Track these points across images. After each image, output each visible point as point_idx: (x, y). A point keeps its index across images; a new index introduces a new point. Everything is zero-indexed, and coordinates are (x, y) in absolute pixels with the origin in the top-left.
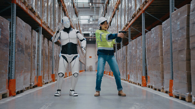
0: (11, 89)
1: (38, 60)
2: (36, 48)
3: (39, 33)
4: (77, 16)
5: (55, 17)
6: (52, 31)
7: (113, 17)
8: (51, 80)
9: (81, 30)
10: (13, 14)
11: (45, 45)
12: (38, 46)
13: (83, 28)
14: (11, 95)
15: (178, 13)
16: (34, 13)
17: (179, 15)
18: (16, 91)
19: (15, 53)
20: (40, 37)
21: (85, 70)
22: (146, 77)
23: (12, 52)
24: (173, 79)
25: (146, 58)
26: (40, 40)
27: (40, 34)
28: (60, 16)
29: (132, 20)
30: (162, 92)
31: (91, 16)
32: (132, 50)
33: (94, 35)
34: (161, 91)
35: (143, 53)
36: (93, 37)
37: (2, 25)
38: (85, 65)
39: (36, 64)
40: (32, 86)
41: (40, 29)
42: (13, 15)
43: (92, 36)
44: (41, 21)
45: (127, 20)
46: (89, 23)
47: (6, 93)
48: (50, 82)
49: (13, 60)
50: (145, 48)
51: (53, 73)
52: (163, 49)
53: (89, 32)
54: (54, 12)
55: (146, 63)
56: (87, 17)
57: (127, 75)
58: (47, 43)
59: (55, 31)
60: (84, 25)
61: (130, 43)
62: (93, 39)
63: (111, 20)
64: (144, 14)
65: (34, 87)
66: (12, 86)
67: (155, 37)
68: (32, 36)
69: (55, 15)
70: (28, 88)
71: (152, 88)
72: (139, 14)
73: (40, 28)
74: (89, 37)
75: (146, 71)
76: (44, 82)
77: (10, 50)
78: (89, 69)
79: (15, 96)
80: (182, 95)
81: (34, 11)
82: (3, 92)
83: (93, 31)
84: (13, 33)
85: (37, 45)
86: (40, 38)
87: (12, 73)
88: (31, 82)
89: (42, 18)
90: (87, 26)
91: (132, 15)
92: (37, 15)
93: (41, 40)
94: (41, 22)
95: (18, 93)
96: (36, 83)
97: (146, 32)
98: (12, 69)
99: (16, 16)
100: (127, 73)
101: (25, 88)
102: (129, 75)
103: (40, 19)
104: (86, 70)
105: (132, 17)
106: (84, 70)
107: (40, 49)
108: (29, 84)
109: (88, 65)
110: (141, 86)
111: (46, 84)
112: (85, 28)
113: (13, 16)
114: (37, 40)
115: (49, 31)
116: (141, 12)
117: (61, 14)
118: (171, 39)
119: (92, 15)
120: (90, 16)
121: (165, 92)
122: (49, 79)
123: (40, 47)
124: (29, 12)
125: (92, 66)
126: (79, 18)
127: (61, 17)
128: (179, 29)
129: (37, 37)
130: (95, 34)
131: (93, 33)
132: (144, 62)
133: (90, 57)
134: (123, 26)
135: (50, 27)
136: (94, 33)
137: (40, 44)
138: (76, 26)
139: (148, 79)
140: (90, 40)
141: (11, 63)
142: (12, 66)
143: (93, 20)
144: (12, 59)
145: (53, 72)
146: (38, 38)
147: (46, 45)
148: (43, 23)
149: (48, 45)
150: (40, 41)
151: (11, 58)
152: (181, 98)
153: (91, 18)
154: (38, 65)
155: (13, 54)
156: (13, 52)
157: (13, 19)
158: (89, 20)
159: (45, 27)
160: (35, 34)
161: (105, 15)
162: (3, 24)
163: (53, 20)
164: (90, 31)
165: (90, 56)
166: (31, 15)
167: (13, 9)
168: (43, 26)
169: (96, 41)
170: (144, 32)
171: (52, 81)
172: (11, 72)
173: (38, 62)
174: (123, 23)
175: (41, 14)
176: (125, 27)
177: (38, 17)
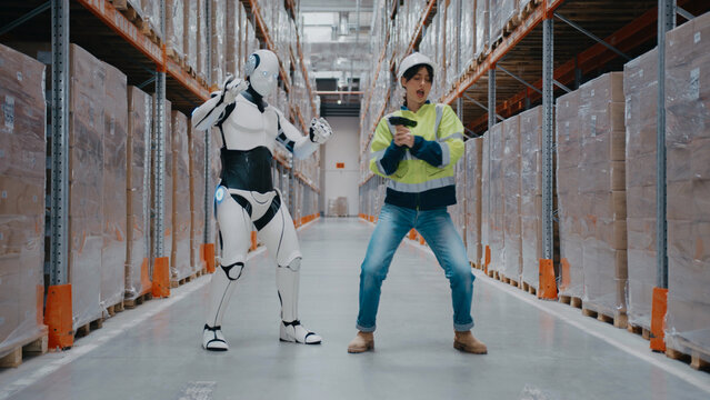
0: (54, 321)
1: (153, 199)
2: (146, 153)
3: (156, 95)
4: (292, 16)
5: (214, 32)
6: (203, 84)
7: (427, 22)
8: (200, 265)
9: (307, 68)
10: (58, 35)
11: (177, 138)
12: (153, 146)
13: (313, 58)
14: (54, 343)
15: (694, 33)
16: (137, 22)
17: (696, 41)
18: (75, 328)
19: (70, 183)
20: (159, 110)
21: (322, 214)
22: (557, 263)
23: (57, 181)
24: (666, 285)
25: (558, 191)
26: (159, 122)
27: (159, 99)
28: (230, 23)
29: (501, 41)
30: (620, 327)
31: (345, 15)
32: (502, 154)
33: (355, 85)
34: (616, 322)
35: (547, 174)
36: (349, 92)
37: (17, 81)
38: (321, 194)
39: (145, 212)
40: (134, 298)
41: (159, 81)
42: (57, 40)
43: (345, 89)
44: (163, 49)
45: (485, 40)
46: (336, 39)
47: (39, 340)
48: (198, 275)
49: (62, 213)
50: (554, 153)
51: (206, 241)
52: (624, 165)
53: (336, 75)
54: (210, 11)
55: (555, 208)
56: (329, 18)
57: (480, 247)
58: (186, 129)
59: (213, 82)
60: (319, 47)
61: (495, 130)
62: (349, 98)
63: (421, 32)
64: (550, 23)
65: (139, 302)
66: (60, 312)
67: (594, 118)
68: (129, 110)
69: (214, 22)
70: (116, 310)
71: (579, 305)
72: (530, 22)
73: (160, 76)
74: (337, 92)
75: (557, 239)
76: (174, 276)
77: (48, 171)
78: (333, 209)
79: (69, 348)
80: (705, 352)
81: (138, 16)
82: (26, 338)
83: (352, 71)
84: (58, 109)
85: (147, 143)
86: (159, 116)
87: (56, 262)
88: (127, 285)
89: (167, 38)
90: (327, 53)
91: (503, 23)
92: (147, 29)
93: (161, 124)
94: (164, 56)
95: (81, 333)
96: (146, 286)
97: (558, 93)
98: (56, 244)
99: (71, 42)
100: (480, 240)
101: (108, 309)
102: (487, 247)
103: (157, 42)
104: (326, 213)
105: (505, 30)
106: (316, 212)
107: (159, 156)
108: (123, 289)
109: (332, 195)
110: (534, 293)
111: (181, 283)
112: (320, 57)
113: (58, 45)
114: (148, 124)
115: (193, 85)
116: (538, 14)
117: (233, 14)
118: (663, 131)
119: (346, 9)
120: (340, 13)
121: (630, 328)
122: (192, 264)
123: (159, 150)
124: (119, 22)
125: (345, 199)
126: (299, 21)
127: (233, 27)
128: (697, 95)
129: (147, 113)
130: (356, 80)
131: (348, 75)
132: (548, 205)
133: (340, 166)
134: (468, 62)
135: (194, 69)
136: (355, 77)
137: (159, 139)
138: (288, 53)
139: (564, 270)
140: (339, 102)
141: (52, 221)
142: (56, 235)
143: (352, 29)
144: (57, 208)
145: (206, 237)
146: (153, 116)
147: (181, 138)
148: (171, 57)
149: (187, 137)
150: (159, 127)
151: (53, 204)
152: (698, 365)
153: (343, 20)
154: (153, 215)
155: (62, 188)
156: (62, 183)
157: (58, 54)
158: (336, 29)
159: (177, 72)
160: (142, 99)
161: (395, 13)
162: (19, 79)
163: (208, 43)
164: (338, 70)
165: (341, 162)
166: (126, 31)
167: (58, 16)
168: (171, 67)
169: (359, 105)
170: (549, 91)
171: (203, 270)
172: (56, 258)
173: (153, 206)
174: (466, 50)
175: (164, 25)
176: (474, 64)
177: (152, 36)
